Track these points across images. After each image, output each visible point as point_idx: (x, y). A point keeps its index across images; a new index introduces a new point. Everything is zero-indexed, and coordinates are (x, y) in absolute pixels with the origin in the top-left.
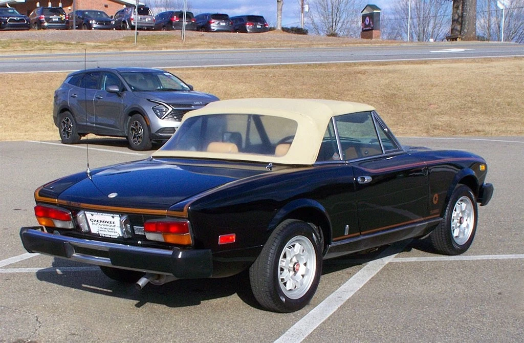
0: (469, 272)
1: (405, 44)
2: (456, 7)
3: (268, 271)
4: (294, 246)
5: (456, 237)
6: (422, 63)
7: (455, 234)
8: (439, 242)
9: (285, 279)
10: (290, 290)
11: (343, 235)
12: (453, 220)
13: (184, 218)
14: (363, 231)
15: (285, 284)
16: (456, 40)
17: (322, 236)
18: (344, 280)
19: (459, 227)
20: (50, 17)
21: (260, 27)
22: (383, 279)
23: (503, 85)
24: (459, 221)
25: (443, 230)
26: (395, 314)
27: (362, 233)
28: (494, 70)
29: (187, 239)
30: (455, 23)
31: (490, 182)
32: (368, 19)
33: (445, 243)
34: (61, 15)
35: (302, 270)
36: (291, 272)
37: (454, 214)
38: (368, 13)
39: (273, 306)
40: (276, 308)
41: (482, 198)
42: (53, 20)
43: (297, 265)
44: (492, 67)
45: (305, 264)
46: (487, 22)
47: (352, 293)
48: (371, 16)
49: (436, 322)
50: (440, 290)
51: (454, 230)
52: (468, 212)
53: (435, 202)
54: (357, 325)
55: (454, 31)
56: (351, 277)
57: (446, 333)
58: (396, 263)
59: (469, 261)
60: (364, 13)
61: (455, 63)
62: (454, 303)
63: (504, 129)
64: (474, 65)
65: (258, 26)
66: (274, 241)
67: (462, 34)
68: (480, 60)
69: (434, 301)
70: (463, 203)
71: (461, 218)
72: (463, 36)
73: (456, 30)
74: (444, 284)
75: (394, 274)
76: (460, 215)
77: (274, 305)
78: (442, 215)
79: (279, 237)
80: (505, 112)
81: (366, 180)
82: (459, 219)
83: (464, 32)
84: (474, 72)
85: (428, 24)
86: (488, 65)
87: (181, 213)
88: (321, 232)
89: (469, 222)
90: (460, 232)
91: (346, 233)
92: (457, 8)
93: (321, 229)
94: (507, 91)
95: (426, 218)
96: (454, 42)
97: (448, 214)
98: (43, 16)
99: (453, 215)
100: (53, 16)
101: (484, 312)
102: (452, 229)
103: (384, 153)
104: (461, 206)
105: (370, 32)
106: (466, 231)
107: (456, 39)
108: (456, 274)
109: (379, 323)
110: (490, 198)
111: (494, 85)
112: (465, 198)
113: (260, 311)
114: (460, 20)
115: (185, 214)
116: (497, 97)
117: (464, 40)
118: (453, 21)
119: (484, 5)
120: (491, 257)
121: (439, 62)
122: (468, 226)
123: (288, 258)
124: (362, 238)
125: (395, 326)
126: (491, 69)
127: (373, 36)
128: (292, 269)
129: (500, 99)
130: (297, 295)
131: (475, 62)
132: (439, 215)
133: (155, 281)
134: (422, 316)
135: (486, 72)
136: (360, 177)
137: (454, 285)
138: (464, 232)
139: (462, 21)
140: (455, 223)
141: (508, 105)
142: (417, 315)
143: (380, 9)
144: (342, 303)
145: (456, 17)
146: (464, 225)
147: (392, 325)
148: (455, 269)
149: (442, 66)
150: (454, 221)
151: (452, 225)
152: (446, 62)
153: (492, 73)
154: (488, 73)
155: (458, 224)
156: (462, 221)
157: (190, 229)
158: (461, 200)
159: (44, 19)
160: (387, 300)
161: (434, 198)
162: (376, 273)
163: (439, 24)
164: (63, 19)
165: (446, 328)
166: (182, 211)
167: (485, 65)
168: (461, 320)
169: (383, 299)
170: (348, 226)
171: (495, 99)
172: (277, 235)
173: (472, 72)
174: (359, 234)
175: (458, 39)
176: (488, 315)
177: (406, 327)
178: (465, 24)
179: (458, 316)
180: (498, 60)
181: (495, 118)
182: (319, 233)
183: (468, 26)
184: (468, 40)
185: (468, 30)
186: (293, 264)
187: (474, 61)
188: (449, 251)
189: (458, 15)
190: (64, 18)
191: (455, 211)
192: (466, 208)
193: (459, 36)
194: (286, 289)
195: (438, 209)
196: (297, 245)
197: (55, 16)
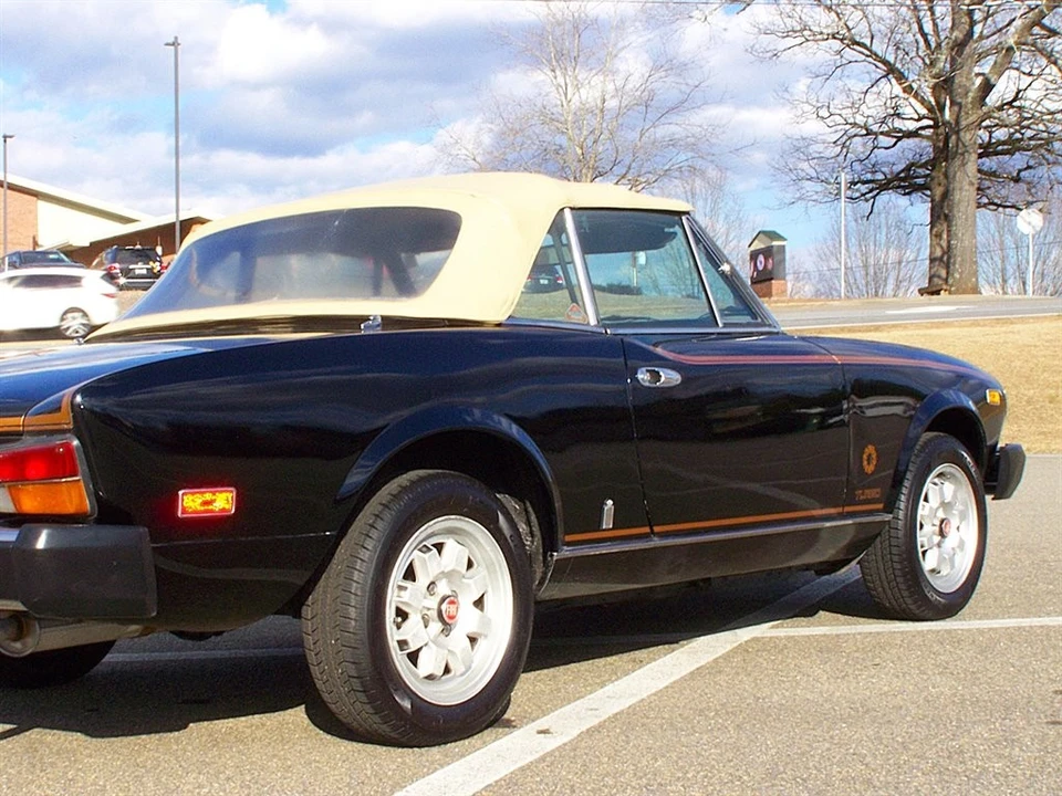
0: (968, 651)
1: (836, 303)
2: (936, 236)
3: (353, 613)
4: (439, 547)
5: (933, 571)
6: (870, 331)
7: (928, 564)
8: (885, 583)
9: (411, 644)
10: (430, 677)
11: (598, 528)
12: (922, 526)
13: (64, 432)
14: (658, 525)
15: (413, 657)
16: (939, 294)
17: (536, 529)
18: (616, 675)
19: (939, 545)
20: (131, 267)
21: (546, 282)
22: (727, 670)
23: (1037, 365)
24: (937, 529)
25: (894, 550)
26: (746, 744)
27: (656, 529)
28: (1017, 337)
29: (74, 495)
30: (937, 263)
31: (1015, 442)
32: (761, 258)
33: (903, 587)
34: (151, 263)
35: (467, 619)
36: (431, 624)
37: (923, 510)
38: (763, 246)
39: (374, 722)
40: (385, 729)
41: (996, 481)
42: (137, 272)
43: (452, 603)
44: (1013, 333)
45: (479, 603)
46: (1000, 274)
47: (633, 700)
48: (768, 252)
49: (868, 759)
50: (886, 689)
51: (924, 553)
52: (961, 507)
53: (869, 469)
54: (623, 773)
55: (936, 280)
56: (640, 668)
57: (896, 788)
58: (771, 638)
59: (969, 630)
60: (752, 248)
61: (938, 328)
62: (925, 716)
63: (1043, 446)
64: (975, 330)
65: (542, 281)
66: (372, 526)
67: (950, 281)
68: (987, 322)
69: (867, 711)
70: (947, 484)
71: (942, 522)
72: (951, 286)
73: (939, 277)
74: (898, 677)
75: (761, 660)
76: (941, 514)
77: (376, 718)
78: (890, 506)
79: (388, 516)
80: (1044, 415)
81: (663, 379)
82: (938, 523)
83: (954, 278)
84: (976, 342)
85: (886, 280)
86: (1004, 329)
87: (55, 417)
88: (533, 517)
89: (965, 533)
90: (941, 560)
91: (607, 523)
92: (939, 236)
93: (530, 509)
94: (1046, 375)
95: (847, 509)
96: (935, 297)
97: (907, 507)
98: (117, 265)
99: (920, 512)
100: (137, 263)
101: (1015, 733)
102: (920, 550)
103: (720, 325)
104: (941, 489)
105: (767, 283)
106: (957, 559)
107: (937, 293)
108: (932, 656)
109: (690, 766)
110: (1018, 482)
111: (1018, 363)
112: (952, 470)
113: (346, 742)
114: (945, 258)
115: (65, 419)
116: (1027, 386)
117: (955, 294)
118: (932, 260)
119: (991, 242)
120: (1026, 622)
121: (905, 327)
122: (962, 545)
123: (423, 580)
124: (656, 542)
125: (740, 773)
126: (1011, 335)
127: (774, 292)
128: (434, 614)
129: (1032, 391)
130: (452, 693)
131: (979, 325)
132: (881, 506)
133: (13, 644)
134: (827, 745)
135: (1001, 341)
136: (644, 369)
137: (925, 677)
138: (952, 560)
139: (949, 258)
140: (925, 536)
141: (1050, 402)
142: (809, 745)
143: (784, 239)
144: (596, 722)
145: (938, 253)
146: (950, 542)
147: (731, 771)
148: (931, 646)
149: (910, 333)
150: (925, 527)
151: (919, 539)
152: (918, 326)
153: (1013, 343)
154: (1006, 342)
155: (937, 539)
156: (946, 530)
157: (81, 465)
158: (941, 475)
159: (118, 271)
160: (727, 713)
161: (865, 457)
162: (711, 659)
163: (905, 280)
164: (155, 271)
165: (899, 774)
166: (58, 409)
167: (998, 329)
168: (946, 754)
169: (717, 711)
170: (610, 502)
171: (1022, 391)
172: (381, 508)
173: (973, 342)
174: (647, 530)
175: (942, 292)
176: (1027, 741)
177: (772, 774)
178: (954, 264)
179: (936, 745)
180: (1023, 321)
181: (1025, 427)
182: (528, 523)
183: (960, 265)
184: (963, 293)
185: (961, 274)
186: (438, 599)
187: (975, 324)
188: (912, 607)
189: (942, 247)
190: (159, 268)
191: (926, 500)
192: (955, 496)
193: (945, 287)
194: (416, 676)
195: (879, 490)
196: (450, 545)
197: (140, 265)
